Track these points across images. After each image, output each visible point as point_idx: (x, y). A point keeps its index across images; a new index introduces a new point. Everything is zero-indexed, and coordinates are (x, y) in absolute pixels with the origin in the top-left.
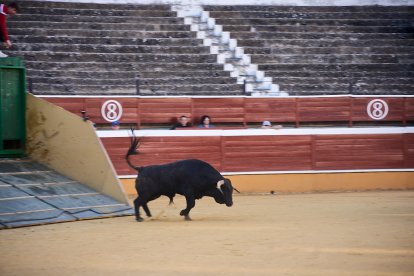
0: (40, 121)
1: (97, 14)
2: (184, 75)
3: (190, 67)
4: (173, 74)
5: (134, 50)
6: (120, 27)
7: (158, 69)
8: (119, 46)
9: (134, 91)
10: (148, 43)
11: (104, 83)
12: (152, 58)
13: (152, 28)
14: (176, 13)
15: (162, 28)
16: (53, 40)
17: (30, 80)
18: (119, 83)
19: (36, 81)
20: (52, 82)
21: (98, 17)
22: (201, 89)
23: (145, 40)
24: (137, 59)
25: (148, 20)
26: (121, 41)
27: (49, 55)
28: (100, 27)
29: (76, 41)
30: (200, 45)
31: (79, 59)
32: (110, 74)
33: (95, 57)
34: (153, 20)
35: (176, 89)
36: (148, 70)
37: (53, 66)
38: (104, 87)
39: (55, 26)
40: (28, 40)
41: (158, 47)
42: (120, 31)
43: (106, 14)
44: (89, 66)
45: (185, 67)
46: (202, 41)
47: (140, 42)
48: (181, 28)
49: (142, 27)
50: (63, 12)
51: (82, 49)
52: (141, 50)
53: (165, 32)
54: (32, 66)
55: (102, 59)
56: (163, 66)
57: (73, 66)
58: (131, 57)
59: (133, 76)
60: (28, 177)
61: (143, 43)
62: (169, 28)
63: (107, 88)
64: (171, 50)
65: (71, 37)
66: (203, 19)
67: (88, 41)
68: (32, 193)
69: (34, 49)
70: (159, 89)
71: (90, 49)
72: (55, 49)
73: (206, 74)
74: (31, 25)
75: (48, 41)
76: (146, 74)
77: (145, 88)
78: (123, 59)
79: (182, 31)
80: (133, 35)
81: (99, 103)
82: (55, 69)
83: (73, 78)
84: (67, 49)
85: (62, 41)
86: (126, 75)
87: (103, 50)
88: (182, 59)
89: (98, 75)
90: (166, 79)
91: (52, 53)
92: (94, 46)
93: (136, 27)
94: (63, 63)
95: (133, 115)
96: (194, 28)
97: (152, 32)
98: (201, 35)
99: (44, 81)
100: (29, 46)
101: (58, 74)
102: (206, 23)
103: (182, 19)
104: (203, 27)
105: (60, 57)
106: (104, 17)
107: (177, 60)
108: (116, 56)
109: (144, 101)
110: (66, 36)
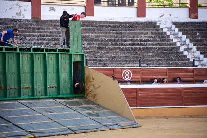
0: (92, 80)
1: (120, 27)
2: (163, 57)
3: (166, 53)
4: (158, 57)
5: (138, 45)
6: (132, 34)
7: (150, 54)
8: (131, 43)
9: (139, 65)
10: (145, 41)
11: (123, 61)
12: (147, 49)
13: (148, 34)
14: (159, 26)
15: (152, 33)
16: (98, 40)
17: (87, 60)
18: (131, 61)
19: (90, 60)
20: (98, 61)
21: (120, 29)
22: (172, 64)
23: (143, 40)
24: (140, 49)
25: (145, 30)
26: (132, 40)
27: (96, 48)
28: (121, 34)
29: (110, 40)
30: (172, 42)
31: (111, 49)
32: (126, 57)
33: (119, 48)
34: (147, 30)
35: (160, 64)
36: (145, 55)
37: (98, 53)
38: (123, 63)
39: (99, 33)
40: (86, 40)
41: (150, 43)
42: (131, 36)
43: (124, 27)
44: (116, 53)
45: (164, 53)
46: (172, 40)
47: (141, 41)
48: (162, 34)
49: (142, 33)
50: (103, 26)
51: (112, 44)
52: (142, 45)
53: (154, 36)
54: (88, 53)
55: (122, 49)
56: (153, 53)
57: (108, 53)
58: (136, 48)
59: (138, 58)
60: (86, 108)
62: (156, 34)
63: (125, 64)
64: (157, 45)
65: (107, 39)
66: (173, 29)
67: (115, 40)
68: (88, 116)
69: (89, 45)
70: (151, 64)
71: (116, 45)
72: (99, 45)
73: (174, 57)
74: (87, 33)
75: (96, 41)
76: (144, 57)
77: (144, 64)
78: (133, 49)
80: (138, 37)
81: (121, 72)
82: (99, 55)
83: (108, 59)
84: (105, 45)
85: (102, 41)
86: (135, 58)
87: (123, 45)
88: (163, 49)
89: (121, 58)
90: (155, 59)
91: (97, 46)
92: (119, 43)
93: (139, 33)
94: (103, 52)
95: (138, 77)
96: (168, 34)
97: (147, 36)
98: (172, 37)
99: (94, 60)
100: (86, 43)
101: (101, 57)
102: (174, 31)
103: (163, 29)
104: (173, 33)
105: (102, 49)
106: (123, 29)
107: (160, 50)
108: (129, 48)
109: (143, 70)
110: (104, 38)
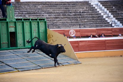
0: (51, 37)
1: (67, 5)
2: (93, 22)
3: (95, 19)
4: (90, 22)
5: (78, 15)
6: (74, 8)
7: (86, 20)
8: (74, 14)
9: (79, 27)
10: (82, 13)
11: (70, 25)
12: (84, 17)
13: (84, 8)
14: (90, 4)
15: (86, 8)
16: (55, 13)
17: (48, 25)
18: (74, 25)
19: (50, 25)
20: (54, 25)
21: (67, 6)
22: (99, 26)
23: (81, 12)
24: (79, 17)
25: (82, 6)
26: (74, 12)
27: (53, 17)
28: (68, 8)
29: (61, 13)
30: (98, 13)
31: (62, 18)
32: (71, 22)
33: (67, 17)
34: (84, 6)
35: (91, 26)
36: (83, 21)
37: (55, 20)
38: (70, 26)
39: (55, 9)
40: (47, 13)
41: (86, 14)
42: (74, 10)
43: (70, 4)
44: (65, 20)
45: (94, 19)
46: (99, 12)
47: (80, 12)
48: (92, 8)
49: (81, 8)
50: (57, 5)
51: (63, 15)
52: (81, 15)
53: (87, 9)
54: (48, 21)
55: (69, 18)
56: (87, 19)
57: (60, 20)
58: (77, 17)
59: (78, 22)
61: (81, 13)
62: (89, 8)
63: (71, 26)
64: (89, 15)
65: (60, 12)
66: (99, 5)
67: (65, 13)
68: (50, 58)
69: (49, 16)
70: (86, 26)
72: (55, 15)
73: (100, 21)
74: (48, 9)
75: (53, 13)
76: (82, 22)
77: (82, 26)
78: (75, 18)
79: (93, 9)
80: (78, 10)
81: (68, 31)
82: (55, 21)
83: (61, 24)
84: (59, 15)
85: (57, 13)
86: (76, 22)
87: (69, 15)
88: (93, 17)
89: (68, 23)
90: (88, 23)
91: (54, 17)
92: (67, 14)
93: (79, 8)
94: (57, 20)
95: (79, 34)
96: (96, 8)
97: (84, 9)
98: (98, 10)
99: (52, 25)
100: (47, 15)
101: (56, 23)
102: (100, 6)
103: (93, 5)
104: (99, 7)
105: (57, 18)
106: (69, 6)
107: (91, 17)
108: (73, 17)
109: (82, 30)
110: (58, 11)
